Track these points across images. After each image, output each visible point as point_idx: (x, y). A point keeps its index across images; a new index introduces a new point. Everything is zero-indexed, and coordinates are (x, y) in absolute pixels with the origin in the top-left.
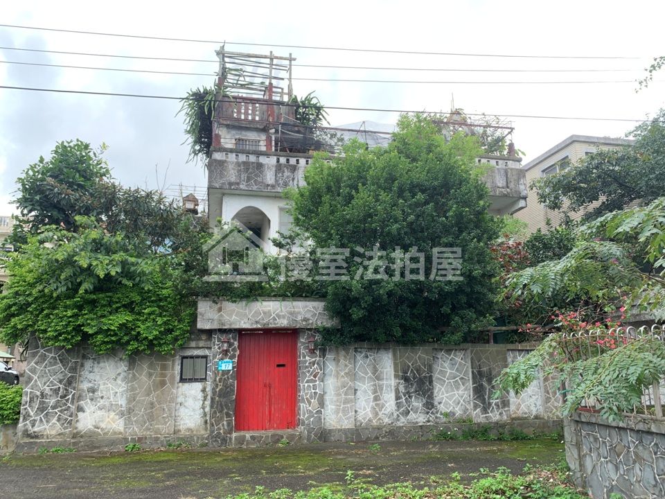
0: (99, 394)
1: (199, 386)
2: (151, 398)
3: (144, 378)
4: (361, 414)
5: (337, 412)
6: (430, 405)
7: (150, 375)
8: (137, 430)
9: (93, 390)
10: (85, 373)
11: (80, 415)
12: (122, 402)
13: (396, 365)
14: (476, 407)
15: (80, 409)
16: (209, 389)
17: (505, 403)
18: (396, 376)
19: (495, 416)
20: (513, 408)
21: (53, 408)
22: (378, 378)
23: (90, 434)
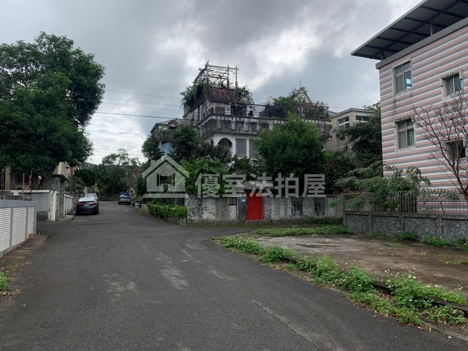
0: (207, 209)
1: (235, 206)
2: (223, 210)
3: (220, 204)
4: (281, 215)
5: (274, 215)
6: (301, 213)
7: (222, 203)
8: (219, 219)
9: (206, 207)
10: (203, 202)
11: (203, 215)
12: (214, 211)
13: (292, 201)
14: (315, 214)
15: (203, 213)
16: (238, 207)
17: (324, 213)
18: (292, 204)
19: (320, 217)
20: (326, 214)
21: (197, 212)
22: (286, 205)
23: (206, 220)
